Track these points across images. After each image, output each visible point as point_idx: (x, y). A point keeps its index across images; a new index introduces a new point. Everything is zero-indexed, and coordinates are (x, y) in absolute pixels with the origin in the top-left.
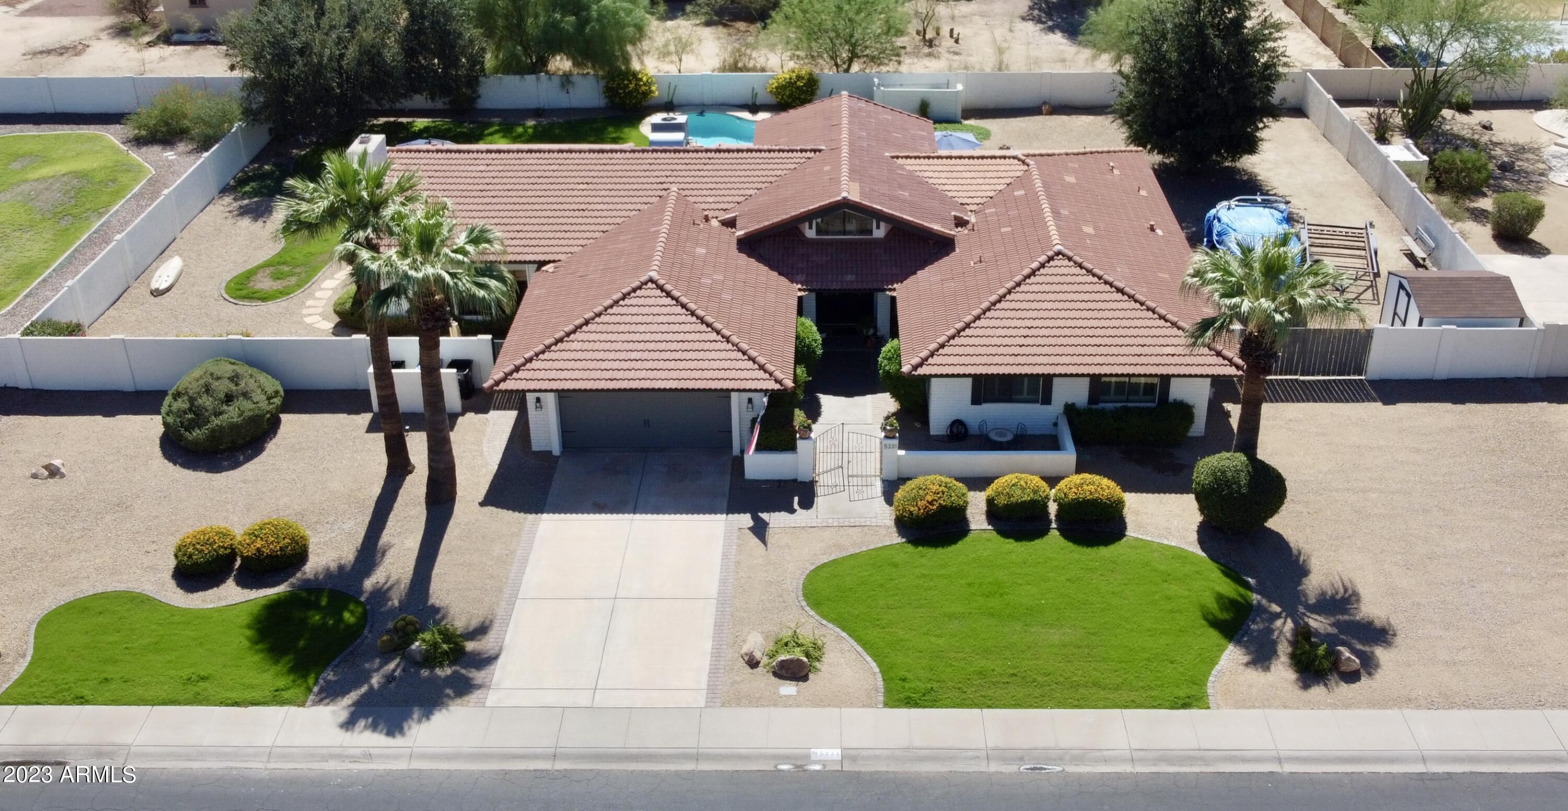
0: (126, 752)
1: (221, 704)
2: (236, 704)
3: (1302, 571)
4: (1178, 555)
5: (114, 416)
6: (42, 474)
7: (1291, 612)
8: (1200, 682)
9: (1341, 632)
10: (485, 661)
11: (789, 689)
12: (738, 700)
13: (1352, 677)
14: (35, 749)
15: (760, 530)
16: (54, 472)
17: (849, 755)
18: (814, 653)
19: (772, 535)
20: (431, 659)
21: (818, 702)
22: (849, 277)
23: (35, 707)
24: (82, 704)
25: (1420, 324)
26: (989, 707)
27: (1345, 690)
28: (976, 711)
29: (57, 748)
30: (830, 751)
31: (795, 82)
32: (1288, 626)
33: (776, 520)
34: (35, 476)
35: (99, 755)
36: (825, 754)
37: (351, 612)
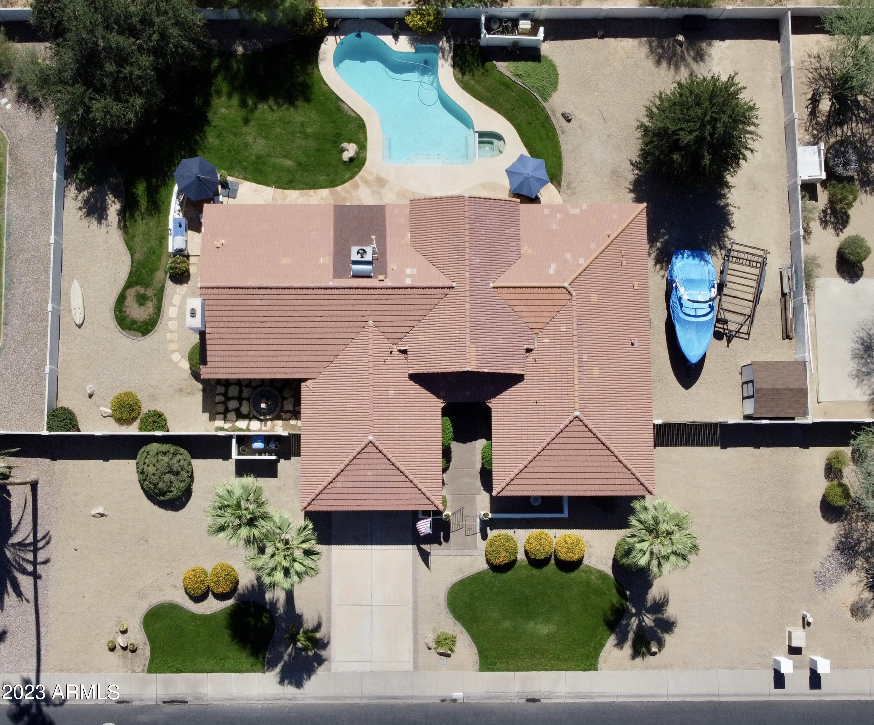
0: (207, 697)
4: (601, 575)
7: (639, 614)
8: (596, 656)
9: (656, 625)
10: (324, 645)
11: (443, 662)
12: (424, 669)
14: (174, 696)
17: (466, 697)
18: (453, 642)
19: (434, 562)
20: (306, 648)
21: (455, 669)
22: (468, 393)
23: (163, 674)
24: (180, 672)
26: (518, 671)
27: (648, 658)
28: (513, 673)
29: (181, 695)
30: (459, 694)
33: (434, 550)
35: (197, 699)
36: (458, 695)
37: (265, 617)
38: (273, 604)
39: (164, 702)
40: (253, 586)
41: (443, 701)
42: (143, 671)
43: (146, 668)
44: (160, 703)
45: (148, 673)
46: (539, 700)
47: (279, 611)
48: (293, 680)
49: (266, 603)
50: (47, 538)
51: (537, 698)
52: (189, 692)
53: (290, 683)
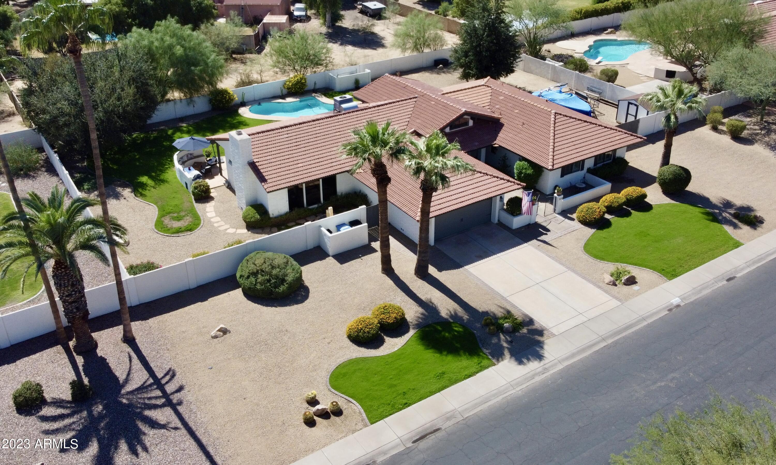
0: (458, 412)
1: (465, 379)
2: (470, 376)
3: (706, 198)
5: (207, 300)
6: (220, 334)
7: (722, 211)
8: (732, 238)
10: (531, 322)
11: (636, 288)
14: (420, 429)
15: (546, 243)
16: (224, 331)
17: (683, 299)
21: (650, 288)
23: (391, 416)
24: (409, 406)
25: (647, 114)
28: (694, 271)
29: (428, 425)
31: (301, 81)
32: (727, 215)
33: (546, 238)
34: (215, 337)
35: (448, 419)
36: (676, 301)
37: (456, 327)
38: (455, 316)
39: (414, 442)
40: (422, 314)
41: (670, 310)
42: (366, 426)
43: (367, 420)
44: (410, 445)
45: (372, 424)
46: (735, 277)
47: (464, 318)
48: (530, 357)
49: (446, 319)
50: (171, 373)
51: (732, 276)
52: (434, 417)
53: (529, 360)
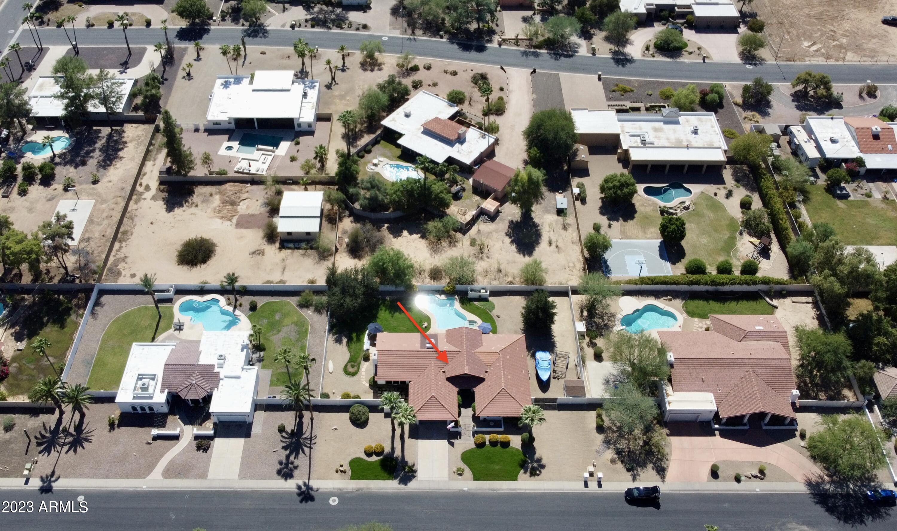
3: (535, 453)
4: (517, 450)
7: (532, 463)
8: (517, 476)
9: (538, 466)
10: (415, 471)
11: (460, 477)
12: (453, 479)
13: (538, 475)
15: (452, 444)
16: (336, 429)
17: (469, 489)
18: (463, 470)
19: (455, 445)
20: (408, 472)
21: (464, 480)
22: (466, 384)
26: (488, 481)
27: (536, 477)
28: (486, 481)
30: (466, 488)
32: (530, 465)
33: (455, 441)
34: (333, 430)
37: (394, 462)
38: (397, 458)
39: (356, 490)
40: (390, 452)
41: (460, 491)
43: (349, 478)
47: (399, 460)
49: (394, 457)
50: (315, 436)
53: (403, 484)
